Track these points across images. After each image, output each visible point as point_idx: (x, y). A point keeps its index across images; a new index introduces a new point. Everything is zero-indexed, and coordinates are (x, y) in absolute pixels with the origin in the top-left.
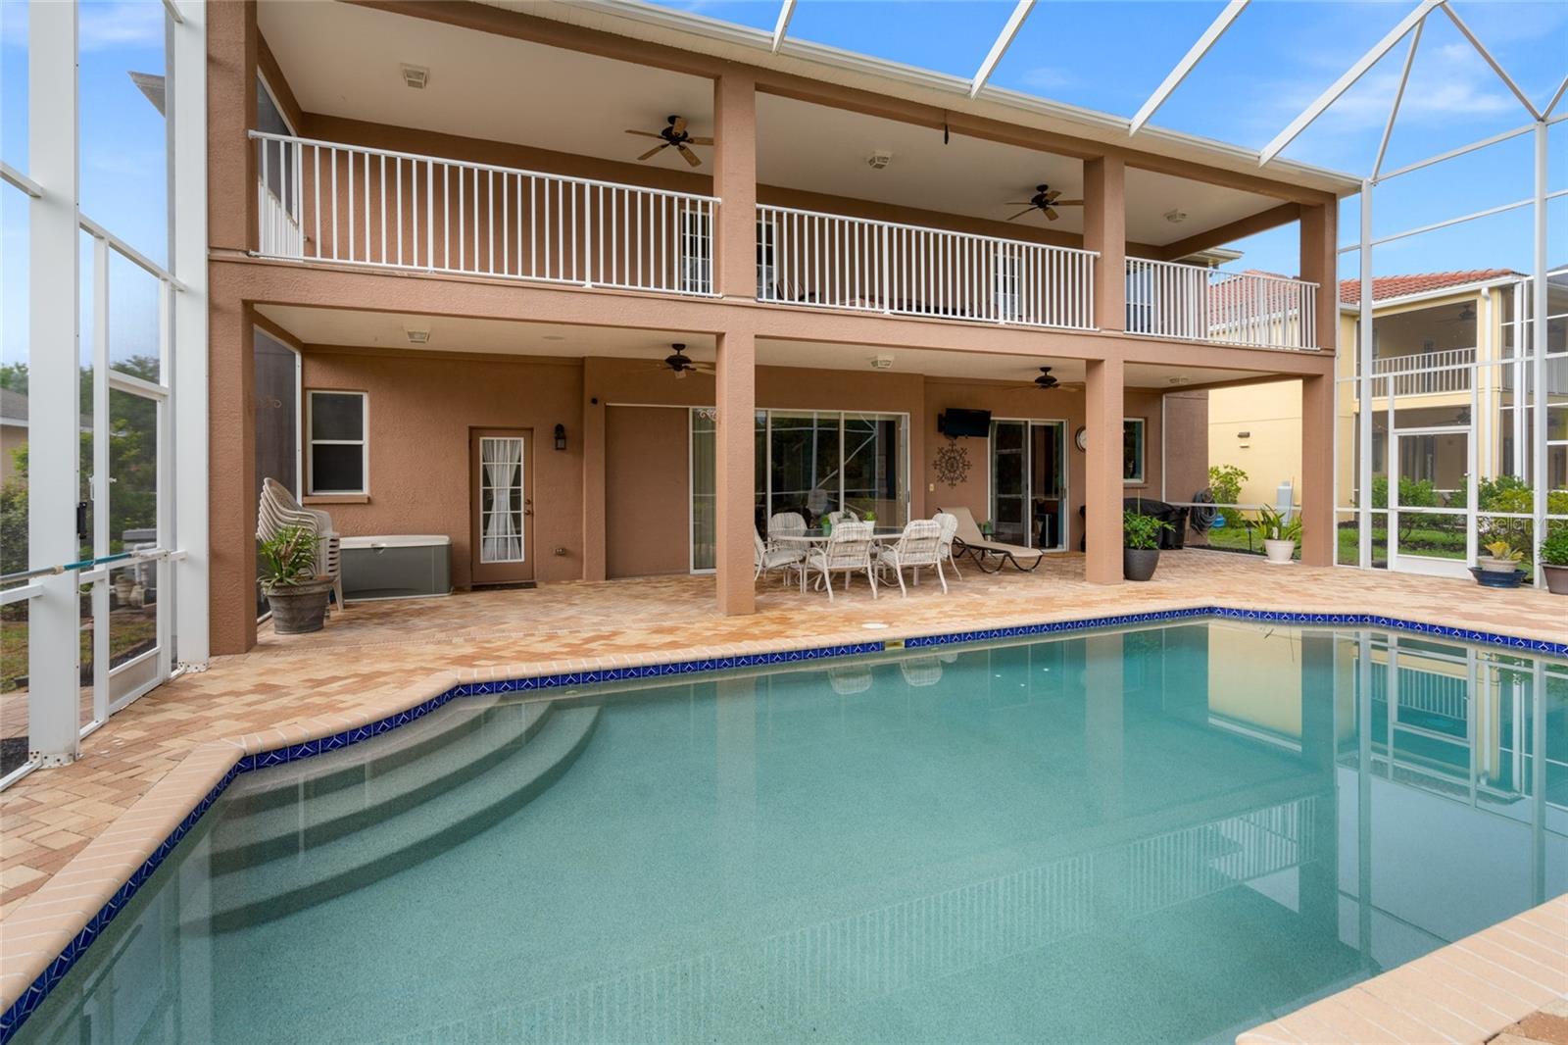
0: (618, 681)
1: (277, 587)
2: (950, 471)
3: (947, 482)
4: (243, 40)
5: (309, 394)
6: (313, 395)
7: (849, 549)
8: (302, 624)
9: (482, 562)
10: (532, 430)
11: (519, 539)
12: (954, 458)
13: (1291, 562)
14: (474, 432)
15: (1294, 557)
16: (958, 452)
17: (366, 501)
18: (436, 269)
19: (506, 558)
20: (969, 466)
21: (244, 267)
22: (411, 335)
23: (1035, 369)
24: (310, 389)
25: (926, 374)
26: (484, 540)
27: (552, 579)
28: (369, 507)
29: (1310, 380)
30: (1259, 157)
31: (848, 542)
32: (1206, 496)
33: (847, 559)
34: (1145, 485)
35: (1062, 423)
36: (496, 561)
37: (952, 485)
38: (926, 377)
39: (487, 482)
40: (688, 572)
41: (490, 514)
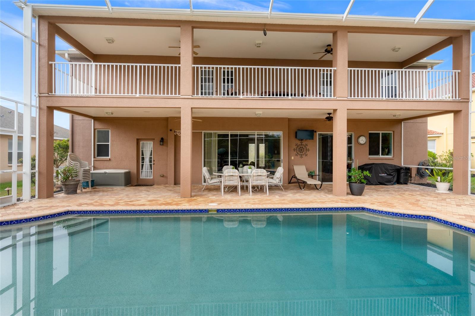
0: (127, 214)
1: (62, 182)
2: (300, 152)
3: (299, 156)
4: (47, 39)
5: (96, 130)
6: (97, 130)
7: (231, 178)
8: (69, 192)
9: (141, 178)
10: (154, 139)
11: (151, 172)
12: (302, 147)
13: (448, 192)
14: (138, 141)
15: (450, 189)
16: (304, 145)
17: (109, 160)
18: (96, 94)
19: (148, 177)
20: (308, 150)
21: (47, 98)
22: (107, 113)
23: (326, 114)
24: (96, 129)
25: (289, 117)
26: (142, 171)
27: (159, 184)
28: (110, 161)
29: (456, 113)
30: (415, 20)
31: (229, 176)
32: (424, 163)
33: (231, 181)
34: (393, 158)
35: (352, 134)
36: (145, 178)
37: (301, 157)
38: (289, 119)
39: (143, 155)
40: (202, 184)
41: (143, 164)
